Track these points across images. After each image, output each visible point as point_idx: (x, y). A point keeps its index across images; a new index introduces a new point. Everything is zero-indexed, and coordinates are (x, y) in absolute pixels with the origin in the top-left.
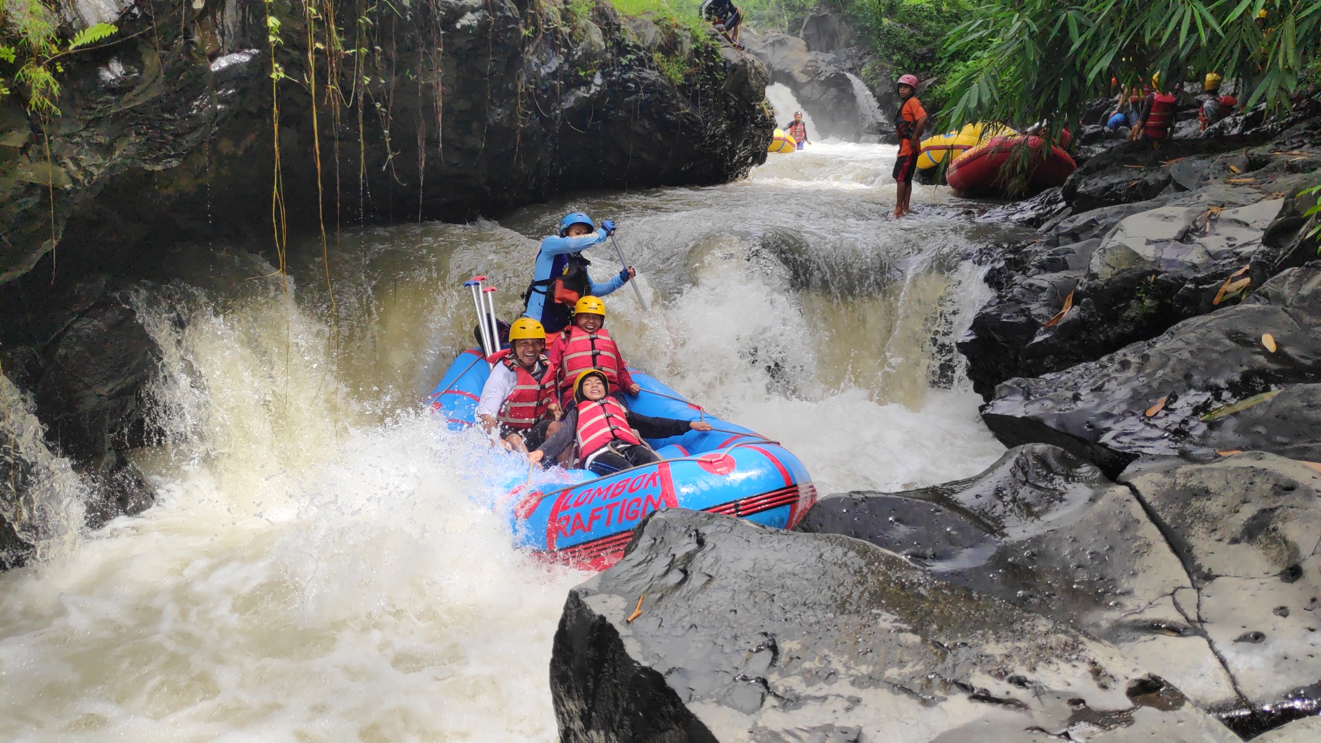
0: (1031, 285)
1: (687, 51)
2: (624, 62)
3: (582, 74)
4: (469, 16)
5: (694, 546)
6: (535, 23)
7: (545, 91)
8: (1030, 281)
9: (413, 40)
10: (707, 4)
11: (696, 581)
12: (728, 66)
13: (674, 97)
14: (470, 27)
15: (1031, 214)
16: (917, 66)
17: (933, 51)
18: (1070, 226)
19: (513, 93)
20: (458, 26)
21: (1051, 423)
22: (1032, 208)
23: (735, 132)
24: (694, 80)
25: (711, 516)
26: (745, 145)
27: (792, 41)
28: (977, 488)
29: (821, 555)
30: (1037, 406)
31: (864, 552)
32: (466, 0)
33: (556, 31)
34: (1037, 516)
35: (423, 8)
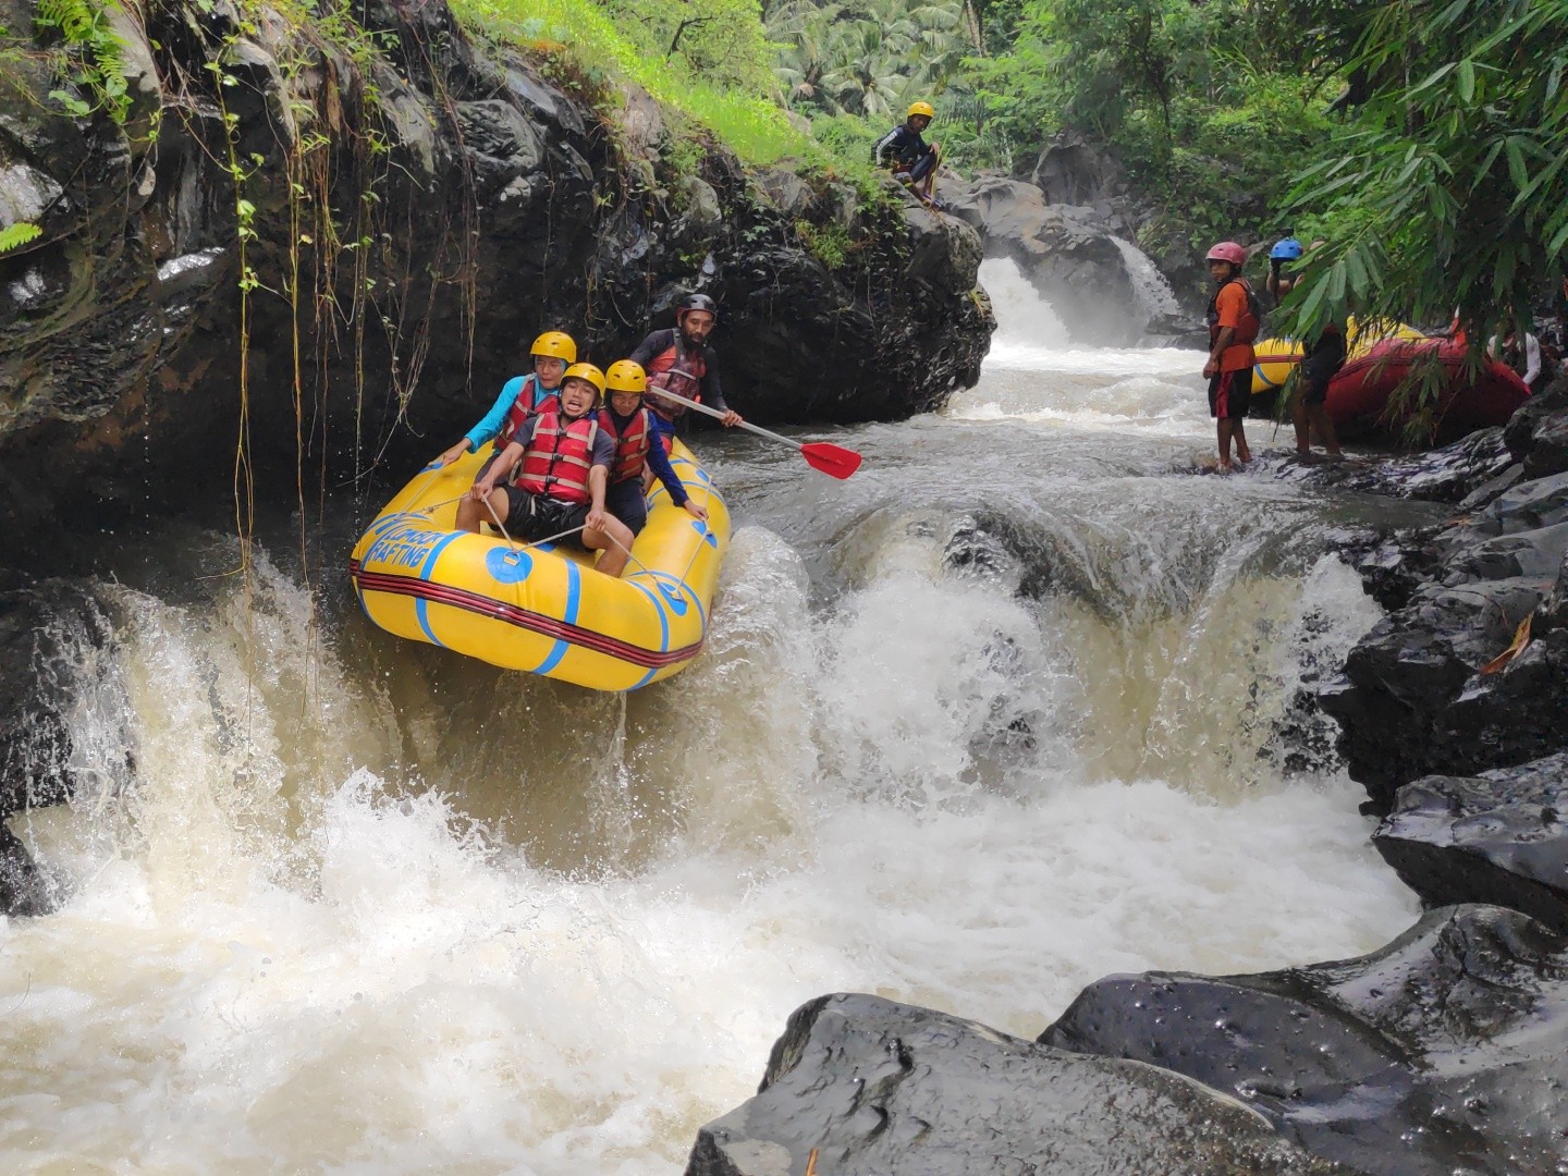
0: (1453, 602)
1: (850, 216)
2: (750, 237)
3: (684, 259)
5: (894, 1068)
6: (616, 186)
7: (627, 288)
8: (1451, 594)
9: (436, 221)
10: (885, 142)
11: (902, 1132)
12: (917, 236)
13: (829, 287)
14: (520, 198)
15: (1444, 475)
16: (1235, 224)
17: (1262, 198)
18: (1523, 500)
19: (579, 294)
20: (503, 197)
21: (1503, 860)
22: (1449, 464)
23: (926, 338)
24: (860, 259)
25: (920, 1016)
26: (943, 358)
27: (1021, 189)
28: (1372, 978)
29: (1112, 1100)
30: (1476, 828)
31: (1184, 1099)
32: (516, 160)
33: (647, 196)
34: (1486, 1035)
35: (452, 174)
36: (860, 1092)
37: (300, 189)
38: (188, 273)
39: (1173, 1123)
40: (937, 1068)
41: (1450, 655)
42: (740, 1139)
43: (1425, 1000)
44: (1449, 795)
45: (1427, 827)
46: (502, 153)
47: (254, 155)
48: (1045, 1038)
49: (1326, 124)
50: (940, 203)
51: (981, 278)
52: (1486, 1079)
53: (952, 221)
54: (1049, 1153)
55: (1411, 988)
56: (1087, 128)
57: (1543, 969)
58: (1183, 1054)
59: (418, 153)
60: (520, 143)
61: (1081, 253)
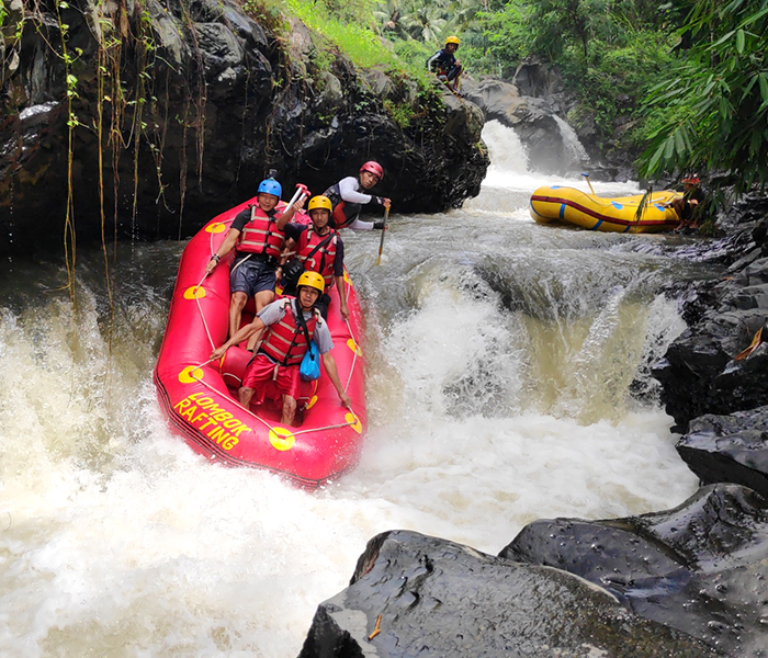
0: (722, 321)
1: (413, 99)
2: (358, 108)
3: (322, 118)
4: (230, 70)
5: (425, 571)
6: (284, 75)
7: (289, 134)
9: (182, 90)
10: (433, 59)
12: (449, 111)
13: (401, 138)
14: (230, 80)
15: (721, 252)
16: (619, 111)
17: (633, 98)
19: (262, 136)
20: (220, 79)
22: (724, 247)
23: (452, 168)
24: (418, 123)
25: (438, 542)
26: (460, 180)
27: (506, 86)
28: (672, 521)
29: (538, 587)
30: (728, 442)
31: (574, 587)
32: (228, 58)
33: (301, 81)
34: (727, 551)
35: (192, 64)
36: (405, 584)
37: (104, 69)
38: (35, 116)
39: (567, 600)
40: (446, 571)
41: (720, 349)
42: (340, 610)
43: (698, 533)
44: (715, 425)
45: (704, 441)
46: (220, 53)
47: (77, 49)
48: (503, 554)
49: (668, 59)
50: (463, 93)
51: (482, 136)
52: (727, 574)
53: (468, 104)
54: (503, 616)
55: (691, 526)
56: (542, 55)
57: (758, 517)
58: (574, 562)
59: (172, 51)
60: (230, 48)
61: (537, 124)
